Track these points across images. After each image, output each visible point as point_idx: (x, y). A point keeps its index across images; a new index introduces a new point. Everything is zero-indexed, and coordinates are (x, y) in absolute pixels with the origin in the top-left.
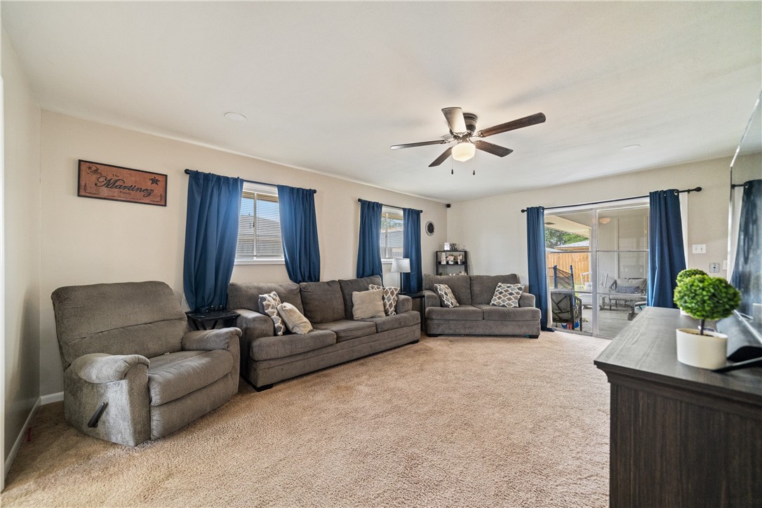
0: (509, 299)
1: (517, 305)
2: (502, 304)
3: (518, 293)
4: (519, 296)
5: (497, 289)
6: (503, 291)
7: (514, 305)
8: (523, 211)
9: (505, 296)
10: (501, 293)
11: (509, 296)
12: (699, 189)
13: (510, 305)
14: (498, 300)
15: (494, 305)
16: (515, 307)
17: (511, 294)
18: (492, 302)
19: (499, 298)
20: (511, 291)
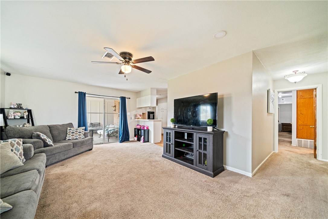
0: (80, 135)
1: (84, 137)
2: (75, 138)
3: (83, 132)
4: (84, 133)
5: (68, 131)
6: (74, 131)
7: (82, 137)
8: (76, 92)
9: (76, 134)
10: (73, 133)
11: (79, 134)
12: (130, 98)
13: (80, 138)
14: (72, 137)
15: (69, 140)
16: (83, 138)
17: (80, 132)
18: (67, 138)
19: (73, 135)
20: (79, 131)
